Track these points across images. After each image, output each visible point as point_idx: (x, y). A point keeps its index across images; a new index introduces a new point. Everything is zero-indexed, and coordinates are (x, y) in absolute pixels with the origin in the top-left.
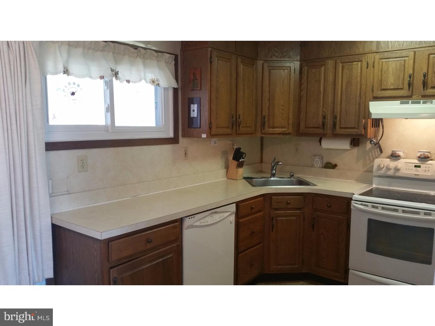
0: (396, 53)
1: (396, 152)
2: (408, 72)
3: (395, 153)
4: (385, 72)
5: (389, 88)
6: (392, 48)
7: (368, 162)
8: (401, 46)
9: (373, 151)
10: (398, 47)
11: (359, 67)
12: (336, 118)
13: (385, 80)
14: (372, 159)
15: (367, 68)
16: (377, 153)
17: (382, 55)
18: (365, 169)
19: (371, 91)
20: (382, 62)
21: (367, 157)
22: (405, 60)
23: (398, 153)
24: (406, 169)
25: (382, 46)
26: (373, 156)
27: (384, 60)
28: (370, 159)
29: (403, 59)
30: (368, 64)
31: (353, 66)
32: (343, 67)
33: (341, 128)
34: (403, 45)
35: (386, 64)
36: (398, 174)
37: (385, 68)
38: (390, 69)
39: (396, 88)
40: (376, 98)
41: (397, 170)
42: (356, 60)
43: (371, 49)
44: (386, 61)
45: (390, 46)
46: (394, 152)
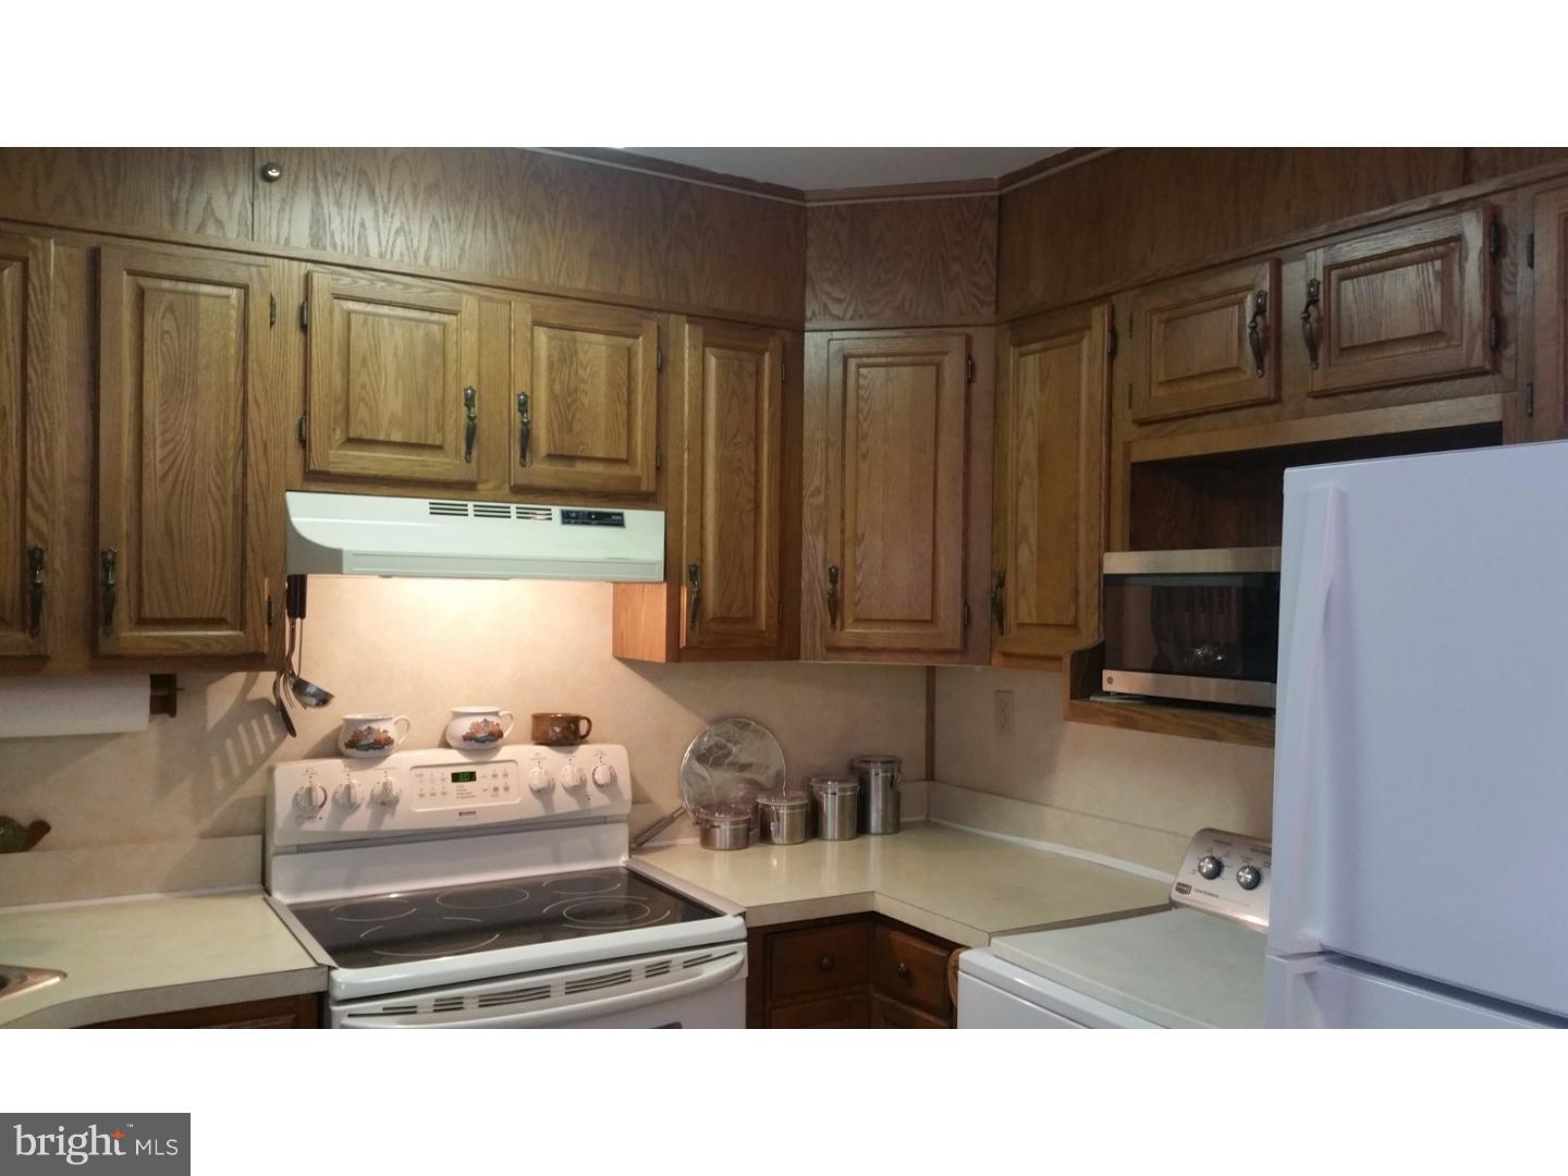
0: (408, 286)
1: (374, 726)
2: (458, 378)
3: (369, 728)
4: (364, 363)
5: (382, 437)
6: (381, 256)
7: (220, 784)
8: (421, 261)
9: (241, 729)
10: (406, 259)
11: (234, 313)
12: (110, 565)
13: (363, 400)
14: (236, 771)
15: (272, 323)
16: (259, 739)
17: (347, 280)
18: (206, 824)
19: (292, 438)
20: (349, 313)
21: (215, 760)
22: (444, 325)
23: (381, 727)
24: (422, 795)
25: (338, 240)
26: (242, 757)
27: (351, 305)
28: (226, 771)
29: (436, 317)
30: (272, 305)
31: (202, 300)
32: (141, 295)
33: (142, 622)
34: (427, 259)
35: (365, 322)
36: (391, 824)
37: (360, 344)
38: (387, 355)
39: (414, 440)
40: (320, 479)
41: (385, 802)
42: (216, 276)
43: (287, 240)
44: (366, 314)
45: (374, 251)
46: (364, 727)
